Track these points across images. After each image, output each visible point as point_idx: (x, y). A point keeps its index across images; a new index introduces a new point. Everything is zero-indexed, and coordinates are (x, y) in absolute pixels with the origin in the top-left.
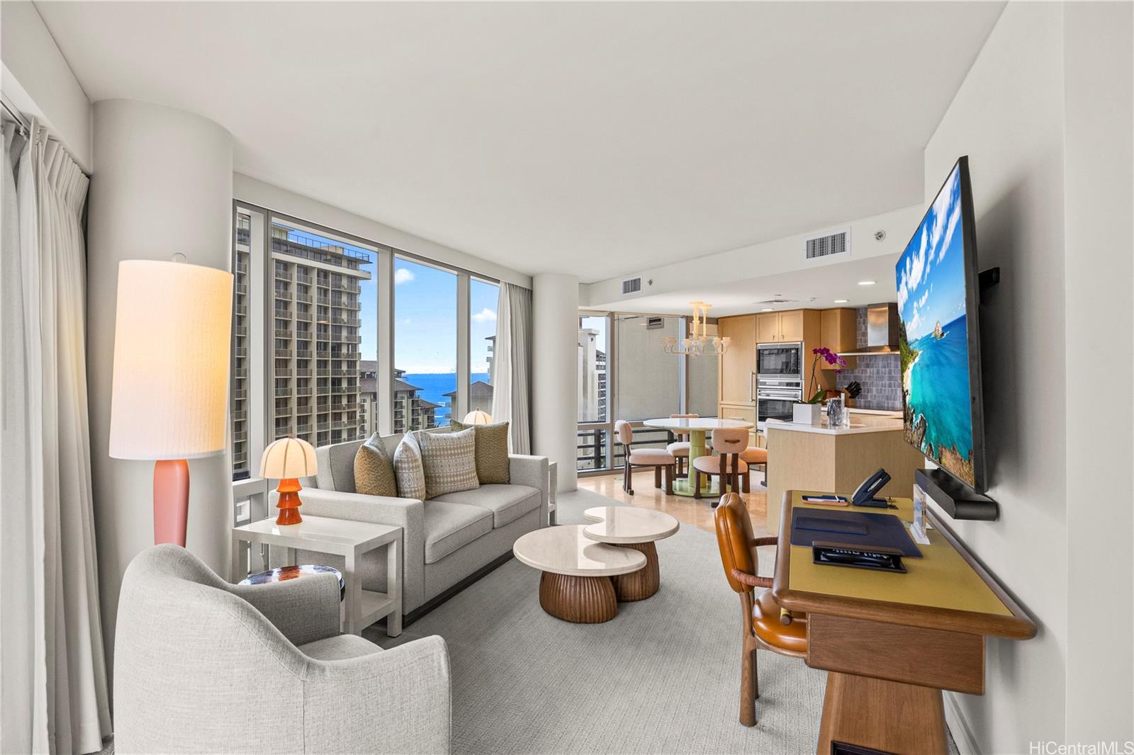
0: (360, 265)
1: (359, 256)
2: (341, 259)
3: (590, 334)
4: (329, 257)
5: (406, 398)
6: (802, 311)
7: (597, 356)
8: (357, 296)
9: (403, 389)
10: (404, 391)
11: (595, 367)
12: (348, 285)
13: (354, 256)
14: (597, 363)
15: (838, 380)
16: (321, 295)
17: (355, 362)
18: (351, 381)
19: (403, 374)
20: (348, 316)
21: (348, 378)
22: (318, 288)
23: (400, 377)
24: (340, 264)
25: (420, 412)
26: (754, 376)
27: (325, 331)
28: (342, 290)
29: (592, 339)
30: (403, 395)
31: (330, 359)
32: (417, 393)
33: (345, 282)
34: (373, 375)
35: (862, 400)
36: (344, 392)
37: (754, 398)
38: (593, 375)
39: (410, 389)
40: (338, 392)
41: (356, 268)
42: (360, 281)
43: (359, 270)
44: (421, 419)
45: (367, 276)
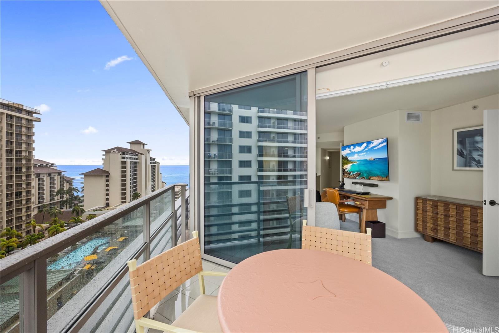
0: (34, 115)
1: (33, 110)
2: (22, 110)
3: (148, 151)
5: (56, 175)
7: (151, 159)
8: (32, 129)
10: (55, 173)
11: (150, 163)
12: (26, 123)
13: (30, 110)
14: (151, 161)
16: (8, 127)
18: (28, 168)
20: (26, 138)
21: (26, 167)
22: (6, 123)
23: (53, 166)
24: (21, 113)
25: (64, 182)
27: (11, 144)
28: (22, 125)
29: (149, 153)
31: (15, 158)
32: (63, 173)
33: (24, 122)
34: (42, 166)
36: (24, 173)
38: (149, 166)
39: (59, 172)
40: (20, 173)
41: (31, 116)
42: (33, 122)
43: (33, 117)
44: (65, 185)
45: (39, 120)
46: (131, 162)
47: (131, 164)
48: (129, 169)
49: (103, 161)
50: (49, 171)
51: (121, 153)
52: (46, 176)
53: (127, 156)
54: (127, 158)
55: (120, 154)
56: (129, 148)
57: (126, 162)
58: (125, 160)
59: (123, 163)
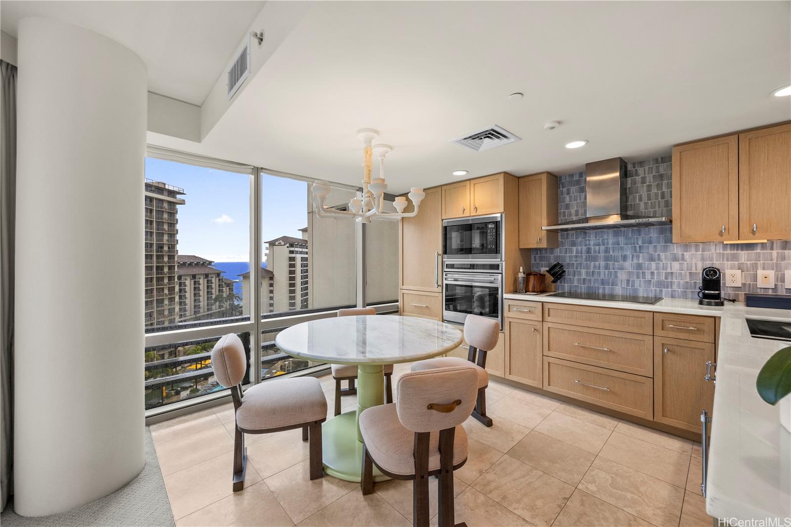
0: (177, 195)
1: (176, 189)
2: (163, 190)
4: (153, 189)
5: (214, 278)
6: (503, 174)
8: (175, 215)
9: (213, 272)
10: (213, 273)
12: (168, 208)
13: (172, 189)
15: (533, 262)
16: (147, 212)
17: (174, 255)
18: (171, 268)
19: (213, 263)
20: (168, 227)
21: (169, 266)
22: (146, 208)
23: (211, 265)
24: (162, 194)
25: (224, 285)
26: (440, 257)
27: (151, 236)
28: (164, 210)
30: (212, 276)
31: (155, 254)
32: (222, 275)
33: (166, 205)
35: (566, 285)
36: (166, 274)
37: (440, 283)
39: (217, 272)
40: (161, 274)
41: (174, 197)
42: (177, 205)
43: (176, 198)
44: (224, 289)
45: (182, 203)
46: (302, 258)
47: (302, 261)
48: (298, 269)
49: (266, 257)
50: (206, 271)
51: (288, 245)
52: (202, 278)
53: (297, 249)
54: (297, 252)
55: (288, 247)
56: (301, 238)
57: (294, 257)
58: (293, 255)
59: (292, 259)
